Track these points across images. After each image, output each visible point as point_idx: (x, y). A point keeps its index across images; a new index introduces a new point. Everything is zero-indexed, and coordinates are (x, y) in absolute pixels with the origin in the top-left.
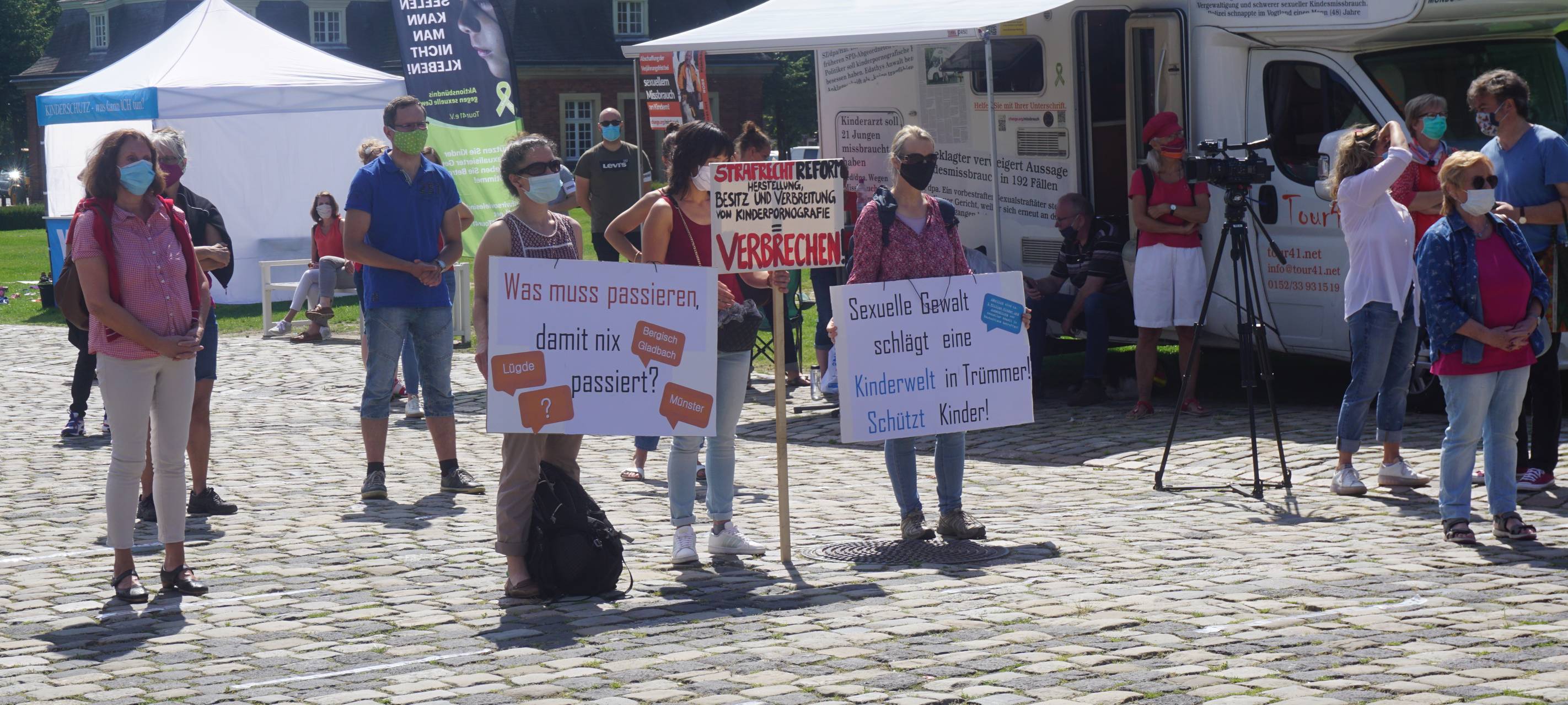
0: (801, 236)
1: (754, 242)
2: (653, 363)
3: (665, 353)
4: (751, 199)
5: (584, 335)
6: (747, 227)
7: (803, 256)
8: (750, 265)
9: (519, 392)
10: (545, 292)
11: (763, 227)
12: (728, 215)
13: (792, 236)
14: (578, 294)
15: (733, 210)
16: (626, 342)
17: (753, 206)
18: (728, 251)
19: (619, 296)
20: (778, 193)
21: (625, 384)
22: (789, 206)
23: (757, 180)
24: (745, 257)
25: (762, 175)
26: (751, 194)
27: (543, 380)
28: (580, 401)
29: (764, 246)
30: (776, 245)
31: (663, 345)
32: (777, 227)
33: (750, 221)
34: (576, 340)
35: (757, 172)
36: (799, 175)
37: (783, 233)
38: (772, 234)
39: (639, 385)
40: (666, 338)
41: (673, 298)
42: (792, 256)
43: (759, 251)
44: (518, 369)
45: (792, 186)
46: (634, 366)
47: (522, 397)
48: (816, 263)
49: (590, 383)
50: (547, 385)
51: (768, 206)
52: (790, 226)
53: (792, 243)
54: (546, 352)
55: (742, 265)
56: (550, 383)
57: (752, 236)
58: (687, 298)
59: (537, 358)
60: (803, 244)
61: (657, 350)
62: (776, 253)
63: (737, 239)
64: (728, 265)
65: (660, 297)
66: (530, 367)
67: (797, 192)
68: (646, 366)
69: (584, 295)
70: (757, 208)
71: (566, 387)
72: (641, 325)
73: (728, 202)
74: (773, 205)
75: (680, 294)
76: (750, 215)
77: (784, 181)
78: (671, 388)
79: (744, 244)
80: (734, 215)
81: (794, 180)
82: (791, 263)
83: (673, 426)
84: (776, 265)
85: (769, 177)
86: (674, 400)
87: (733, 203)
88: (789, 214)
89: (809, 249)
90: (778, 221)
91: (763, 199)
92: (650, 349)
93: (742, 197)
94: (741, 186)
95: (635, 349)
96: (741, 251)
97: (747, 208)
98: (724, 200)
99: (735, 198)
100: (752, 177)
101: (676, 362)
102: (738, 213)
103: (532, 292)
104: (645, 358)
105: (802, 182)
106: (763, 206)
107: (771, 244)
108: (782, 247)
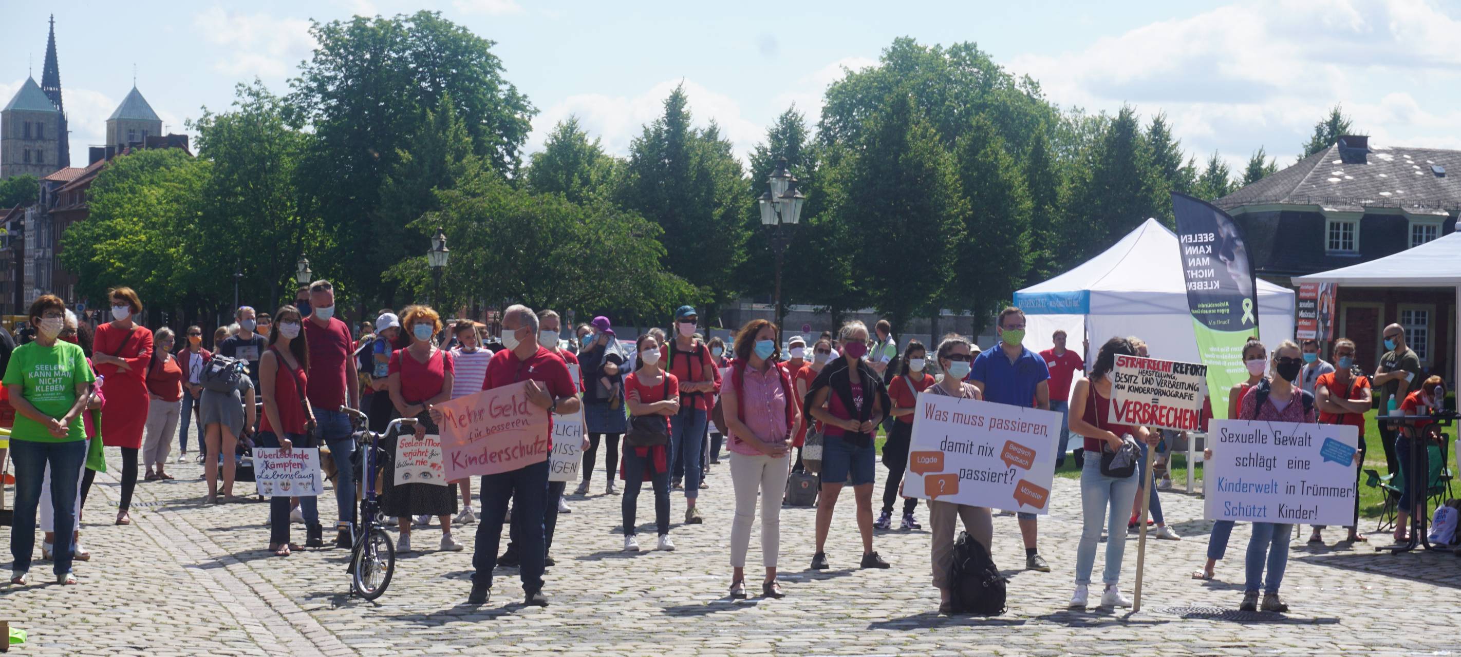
0: (1172, 408)
1: (1138, 407)
2: (1013, 466)
3: (1021, 461)
4: (1139, 380)
5: (972, 445)
6: (1134, 397)
7: (1171, 420)
8: (1134, 421)
9: (925, 474)
10: (950, 417)
11: (1146, 399)
12: (1123, 388)
13: (1165, 408)
14: (971, 420)
15: (1127, 385)
16: (998, 452)
17: (1140, 384)
18: (1120, 410)
19: (997, 424)
20: (1159, 379)
21: (993, 477)
22: (1165, 389)
23: (1146, 369)
24: (1131, 415)
25: (1149, 366)
26: (1140, 377)
27: (942, 469)
28: (963, 483)
29: (1145, 411)
30: (1153, 412)
31: (1021, 456)
32: (1155, 401)
33: (1137, 394)
34: (967, 448)
35: (1146, 365)
36: (1175, 370)
37: (1159, 405)
38: (1151, 404)
39: (1002, 479)
40: (1024, 452)
41: (1032, 429)
42: (1164, 420)
43: (1141, 413)
44: (927, 461)
45: (1170, 377)
46: (1002, 467)
47: (927, 478)
48: (1180, 427)
49: (971, 474)
50: (945, 472)
51: (1151, 387)
52: (1163, 401)
53: (1164, 412)
54: (946, 452)
55: (1128, 420)
56: (946, 471)
57: (1136, 403)
58: (1041, 429)
59: (940, 455)
60: (1172, 414)
61: (1017, 459)
62: (1152, 417)
63: (1127, 403)
64: (1119, 419)
65: (1023, 427)
66: (935, 460)
67: (1172, 381)
68: (1008, 467)
69: (976, 421)
70: (1143, 386)
71: (955, 475)
72: (1008, 443)
73: (1124, 379)
74: (1154, 386)
75: (1037, 427)
76: (1137, 390)
77: (1164, 373)
78: (1022, 483)
79: (1132, 407)
80: (1127, 388)
81: (1171, 372)
82: (1163, 424)
83: (1021, 505)
84: (1152, 423)
85: (1154, 368)
86: (1024, 490)
87: (1127, 381)
88: (1165, 393)
89: (1176, 418)
90: (1156, 397)
91: (1149, 381)
92: (1012, 458)
93: (1134, 378)
94: (1134, 371)
95: (1003, 457)
96: (1129, 411)
97: (1136, 386)
98: (1121, 378)
99: (1128, 378)
100: (1142, 366)
101: (1028, 467)
102: (1130, 388)
103: (942, 416)
104: (1009, 463)
105: (1176, 375)
106: (1147, 385)
107: (1150, 410)
108: (1157, 413)
